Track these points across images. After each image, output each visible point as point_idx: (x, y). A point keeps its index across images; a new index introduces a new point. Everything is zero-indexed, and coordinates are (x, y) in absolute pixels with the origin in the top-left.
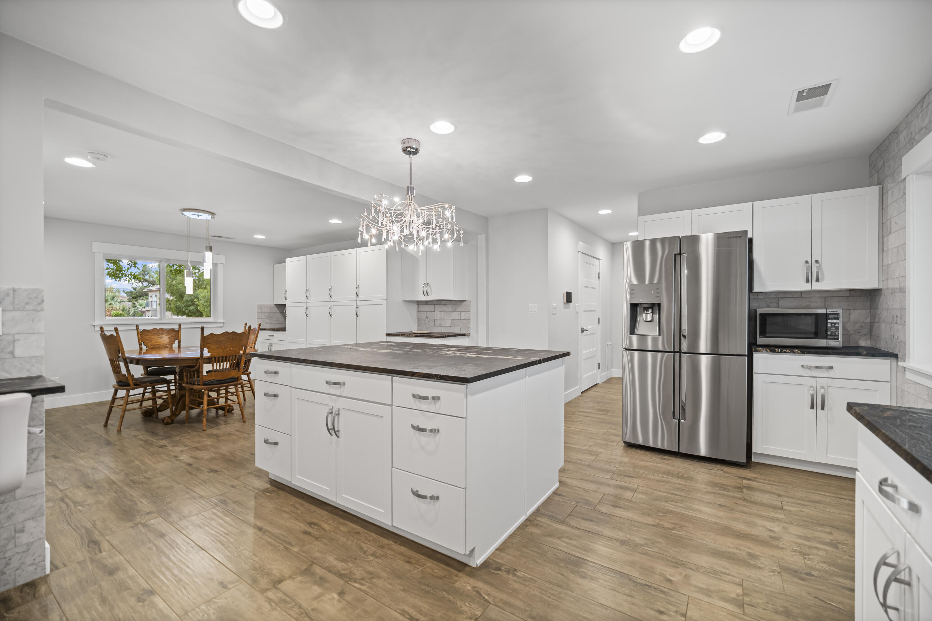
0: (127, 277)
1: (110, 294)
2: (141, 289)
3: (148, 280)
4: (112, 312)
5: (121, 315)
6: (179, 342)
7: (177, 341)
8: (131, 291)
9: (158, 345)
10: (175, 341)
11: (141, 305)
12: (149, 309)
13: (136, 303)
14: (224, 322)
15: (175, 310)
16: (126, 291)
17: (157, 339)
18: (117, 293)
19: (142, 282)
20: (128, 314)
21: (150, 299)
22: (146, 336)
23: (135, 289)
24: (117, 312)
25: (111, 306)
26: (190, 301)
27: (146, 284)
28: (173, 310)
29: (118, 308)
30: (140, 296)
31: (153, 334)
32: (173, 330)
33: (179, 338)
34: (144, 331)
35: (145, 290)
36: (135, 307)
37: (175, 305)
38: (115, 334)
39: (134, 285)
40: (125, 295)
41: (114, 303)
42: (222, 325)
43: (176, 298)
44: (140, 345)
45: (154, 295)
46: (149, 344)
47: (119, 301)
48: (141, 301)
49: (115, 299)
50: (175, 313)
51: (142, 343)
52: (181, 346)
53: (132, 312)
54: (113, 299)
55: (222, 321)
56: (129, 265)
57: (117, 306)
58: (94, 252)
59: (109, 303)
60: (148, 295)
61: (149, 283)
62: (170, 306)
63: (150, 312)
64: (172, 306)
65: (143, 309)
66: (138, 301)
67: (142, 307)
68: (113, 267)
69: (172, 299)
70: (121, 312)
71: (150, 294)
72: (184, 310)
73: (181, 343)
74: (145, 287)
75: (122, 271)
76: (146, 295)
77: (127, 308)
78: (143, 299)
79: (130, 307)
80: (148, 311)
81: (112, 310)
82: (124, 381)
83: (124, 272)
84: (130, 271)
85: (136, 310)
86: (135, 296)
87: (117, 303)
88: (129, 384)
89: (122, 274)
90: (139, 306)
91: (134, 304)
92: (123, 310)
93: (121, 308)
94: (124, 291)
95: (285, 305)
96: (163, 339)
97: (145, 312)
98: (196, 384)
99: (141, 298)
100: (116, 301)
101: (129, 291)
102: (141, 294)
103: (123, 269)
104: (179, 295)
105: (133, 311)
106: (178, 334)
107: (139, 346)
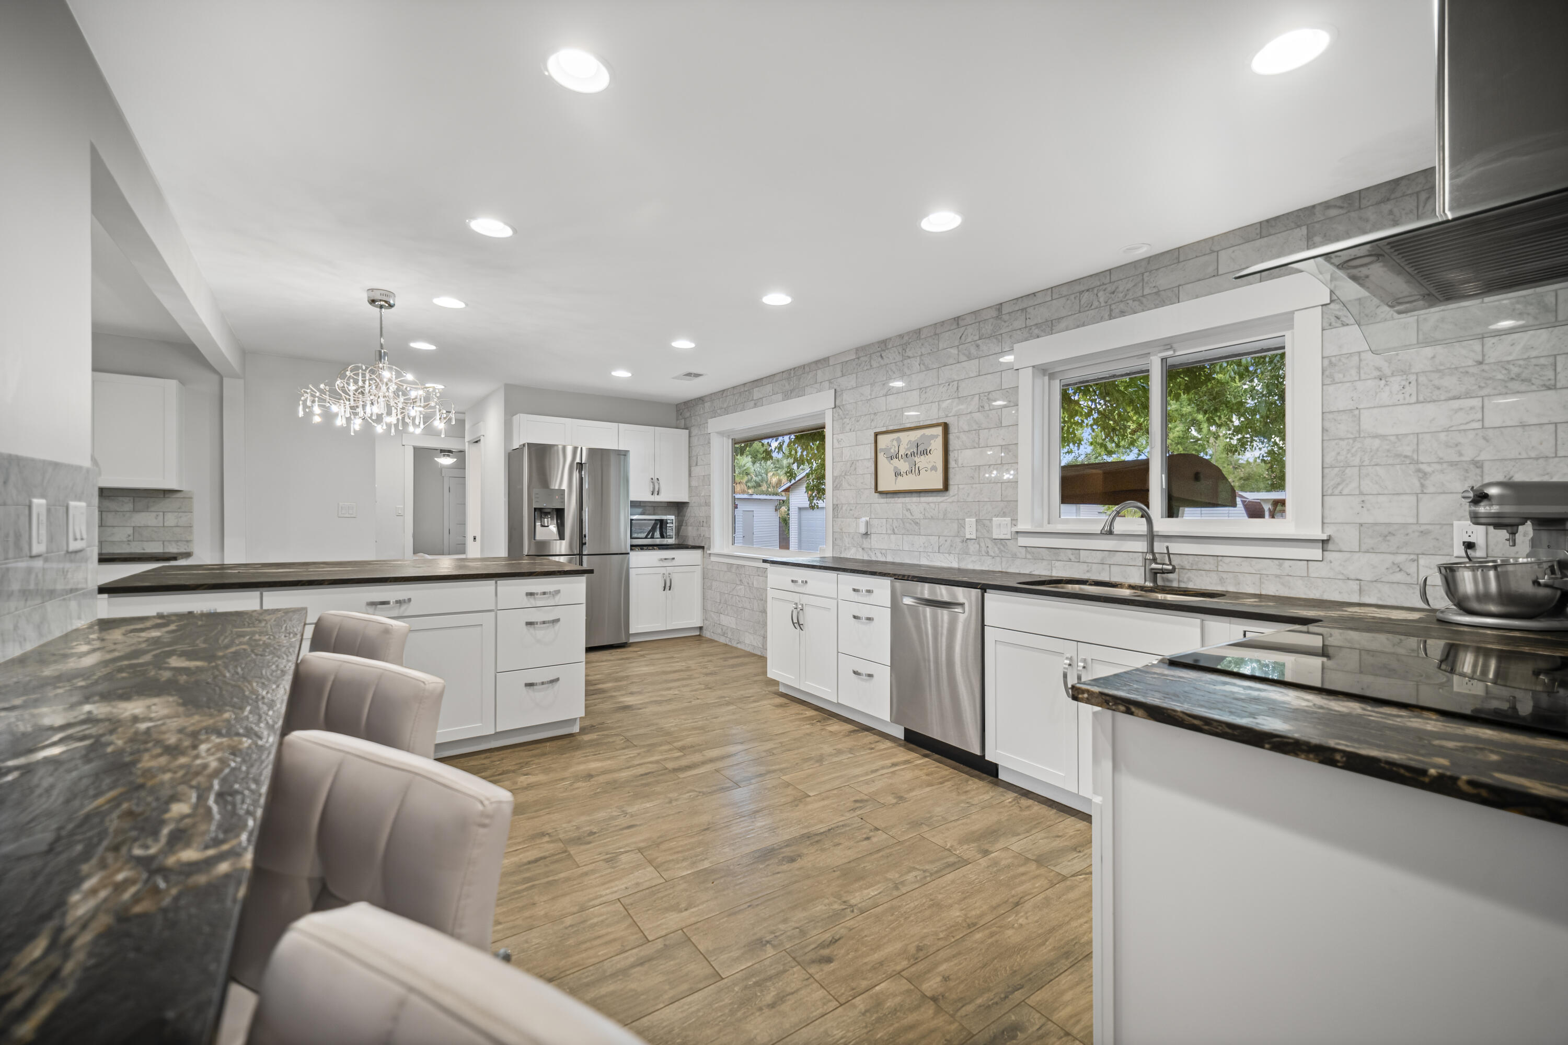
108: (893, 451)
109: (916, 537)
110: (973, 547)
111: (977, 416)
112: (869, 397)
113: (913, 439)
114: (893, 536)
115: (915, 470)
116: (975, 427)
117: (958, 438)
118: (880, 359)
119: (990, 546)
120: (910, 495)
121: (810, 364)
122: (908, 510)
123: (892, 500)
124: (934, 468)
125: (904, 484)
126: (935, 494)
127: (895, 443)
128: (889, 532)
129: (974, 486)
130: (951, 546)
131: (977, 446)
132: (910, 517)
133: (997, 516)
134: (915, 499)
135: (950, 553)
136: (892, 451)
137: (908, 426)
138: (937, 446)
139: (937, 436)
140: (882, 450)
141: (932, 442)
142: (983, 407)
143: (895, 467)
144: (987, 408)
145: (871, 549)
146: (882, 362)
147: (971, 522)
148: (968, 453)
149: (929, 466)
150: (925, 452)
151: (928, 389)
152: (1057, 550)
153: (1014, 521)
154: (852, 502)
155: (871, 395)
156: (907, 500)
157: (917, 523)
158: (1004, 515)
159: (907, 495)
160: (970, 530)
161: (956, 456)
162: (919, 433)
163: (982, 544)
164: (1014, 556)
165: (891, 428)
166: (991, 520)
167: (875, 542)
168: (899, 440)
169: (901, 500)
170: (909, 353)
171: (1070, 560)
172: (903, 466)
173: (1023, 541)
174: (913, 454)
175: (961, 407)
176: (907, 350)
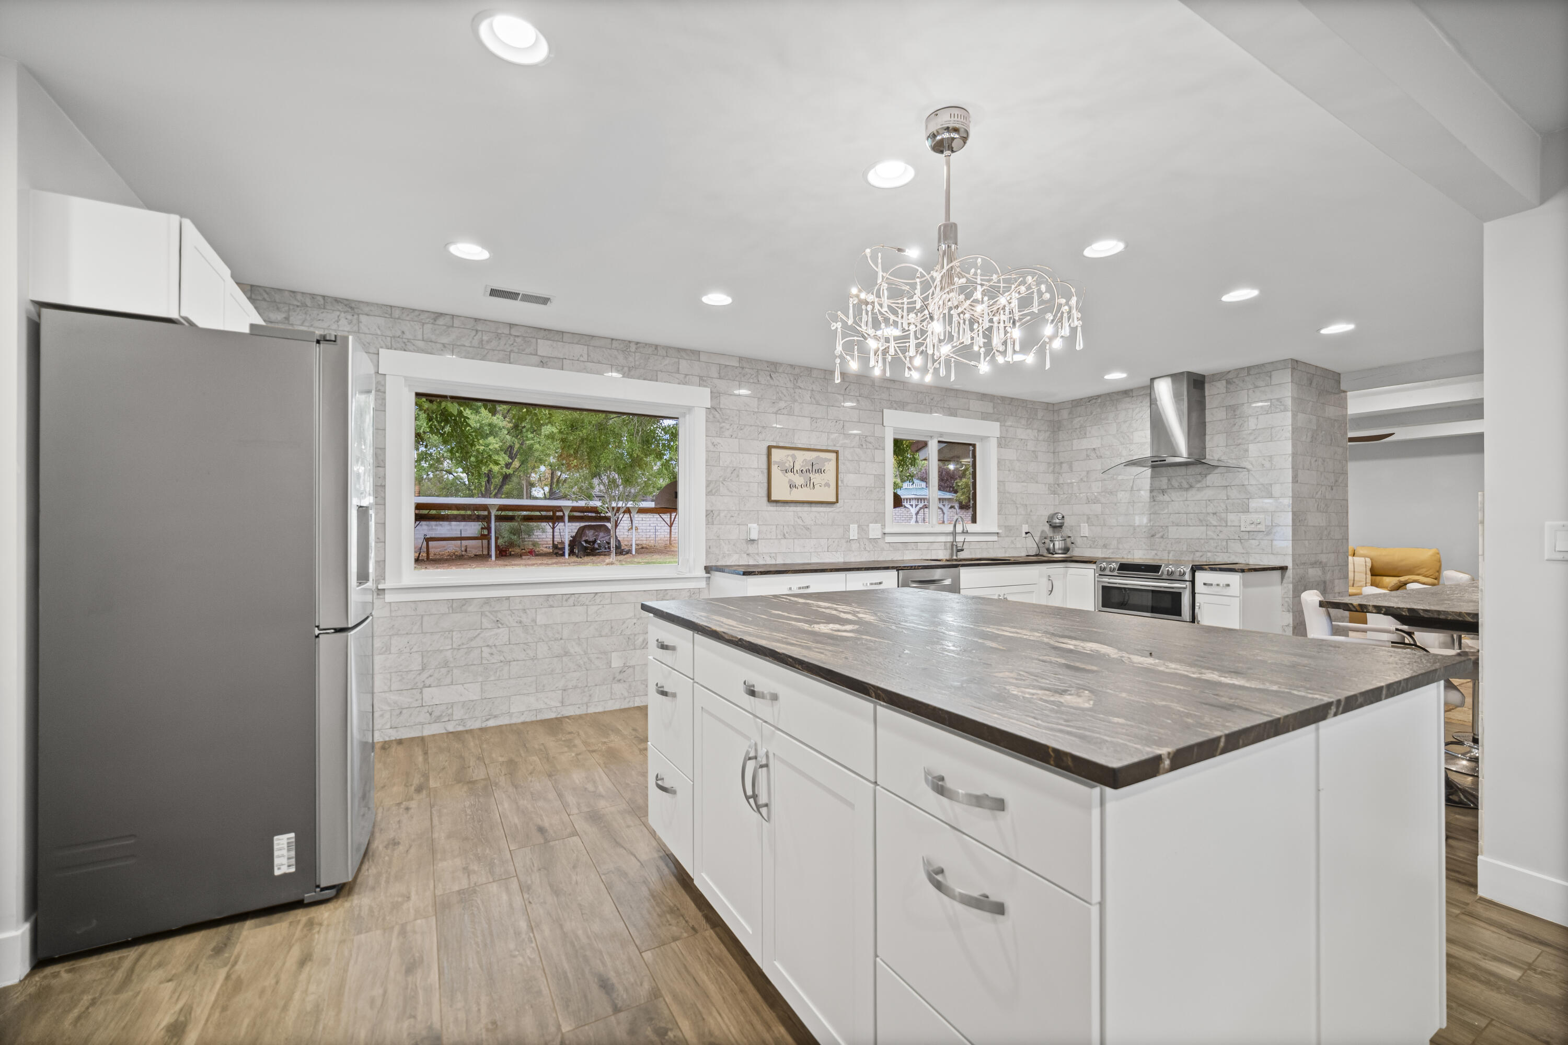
108: (789, 465)
109: (807, 540)
110: (855, 546)
111: (858, 450)
112: (757, 410)
113: (809, 459)
114: (783, 541)
115: (810, 484)
116: (857, 458)
117: (844, 464)
118: (769, 378)
119: (867, 544)
120: (801, 505)
121: (667, 348)
122: (800, 517)
123: (783, 509)
124: (827, 485)
125: (797, 495)
126: (825, 505)
127: (790, 459)
128: (779, 537)
129: (856, 501)
130: (838, 546)
131: (857, 472)
132: (801, 523)
133: (871, 523)
134: (806, 508)
135: (837, 551)
136: (787, 465)
137: (800, 446)
138: (830, 467)
139: (830, 460)
140: (776, 463)
141: (826, 463)
142: (862, 445)
143: (790, 480)
144: (864, 446)
145: (758, 554)
146: (772, 382)
147: (854, 528)
148: (852, 476)
149: (823, 483)
150: (819, 471)
151: (819, 420)
152: (906, 544)
153: (884, 526)
154: (734, 509)
155: (758, 409)
156: (799, 509)
157: (808, 529)
158: (876, 522)
159: (798, 504)
160: (854, 533)
161: (842, 477)
162: (814, 455)
163: (862, 543)
164: (883, 550)
165: (781, 444)
166: (868, 526)
167: (763, 547)
168: (794, 457)
169: (792, 509)
170: (799, 384)
171: (913, 549)
172: (799, 480)
173: (888, 539)
174: (808, 471)
175: (846, 441)
176: (799, 381)
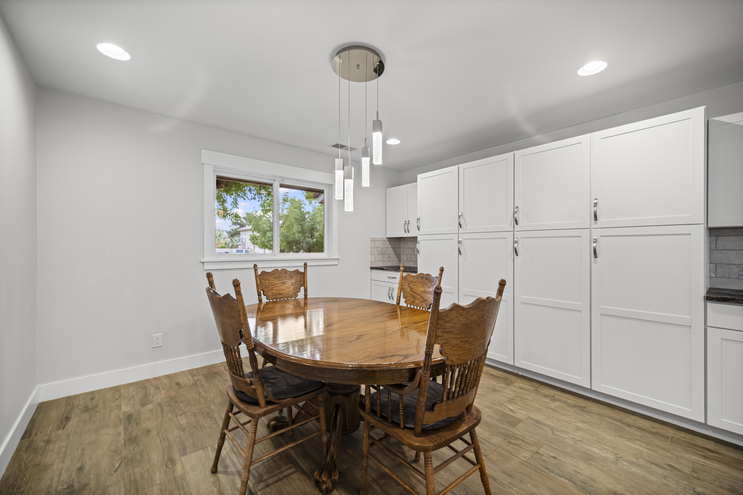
0: (230, 217)
1: (218, 233)
2: (236, 229)
3: (240, 223)
4: (219, 245)
5: (224, 247)
6: (306, 291)
7: (302, 289)
8: (230, 231)
9: (280, 294)
10: (300, 289)
11: (236, 241)
12: (241, 243)
13: (233, 239)
14: (338, 259)
15: (261, 244)
16: (227, 231)
17: (279, 285)
18: (222, 232)
19: (236, 225)
20: (228, 247)
21: (241, 237)
22: (266, 280)
23: (232, 230)
24: (222, 245)
25: (219, 241)
26: (271, 237)
27: (238, 226)
28: (259, 244)
29: (223, 243)
30: (235, 235)
31: (274, 278)
32: (297, 272)
33: (305, 284)
34: (263, 273)
35: (238, 230)
36: (232, 242)
37: (261, 241)
38: (234, 295)
39: (232, 227)
40: (226, 234)
41: (220, 239)
42: (336, 263)
43: (261, 235)
44: (259, 295)
45: (244, 234)
46: (270, 294)
47: (223, 238)
48: (235, 238)
49: (221, 236)
50: (260, 246)
51: (262, 292)
52: (308, 297)
53: (230, 246)
54: (220, 236)
55: (337, 257)
56: (232, 205)
57: (222, 241)
58: (203, 164)
59: (217, 239)
60: (240, 234)
61: (240, 226)
62: (257, 241)
63: (241, 245)
64: (258, 240)
65: (237, 243)
66: (234, 238)
67: (236, 242)
68: (221, 208)
69: (259, 236)
70: (224, 245)
71: (241, 233)
72: (266, 244)
73: (308, 292)
74: (238, 228)
75: (226, 211)
76: (238, 234)
77: (227, 243)
78: (236, 237)
79: (229, 242)
80: (240, 245)
81: (219, 244)
82: (249, 394)
83: (228, 212)
84: (232, 211)
85: (233, 244)
86: (232, 234)
87: (222, 239)
88: (258, 400)
89: (227, 214)
90: (234, 241)
91: (232, 240)
92: (225, 244)
93: (224, 243)
94: (226, 231)
95: (416, 238)
96: (286, 285)
97: (238, 245)
98: (402, 426)
99: (235, 236)
100: (222, 238)
101: (229, 231)
102: (235, 234)
103: (228, 210)
104: (264, 232)
105: (231, 244)
106: (304, 278)
107: (257, 297)
